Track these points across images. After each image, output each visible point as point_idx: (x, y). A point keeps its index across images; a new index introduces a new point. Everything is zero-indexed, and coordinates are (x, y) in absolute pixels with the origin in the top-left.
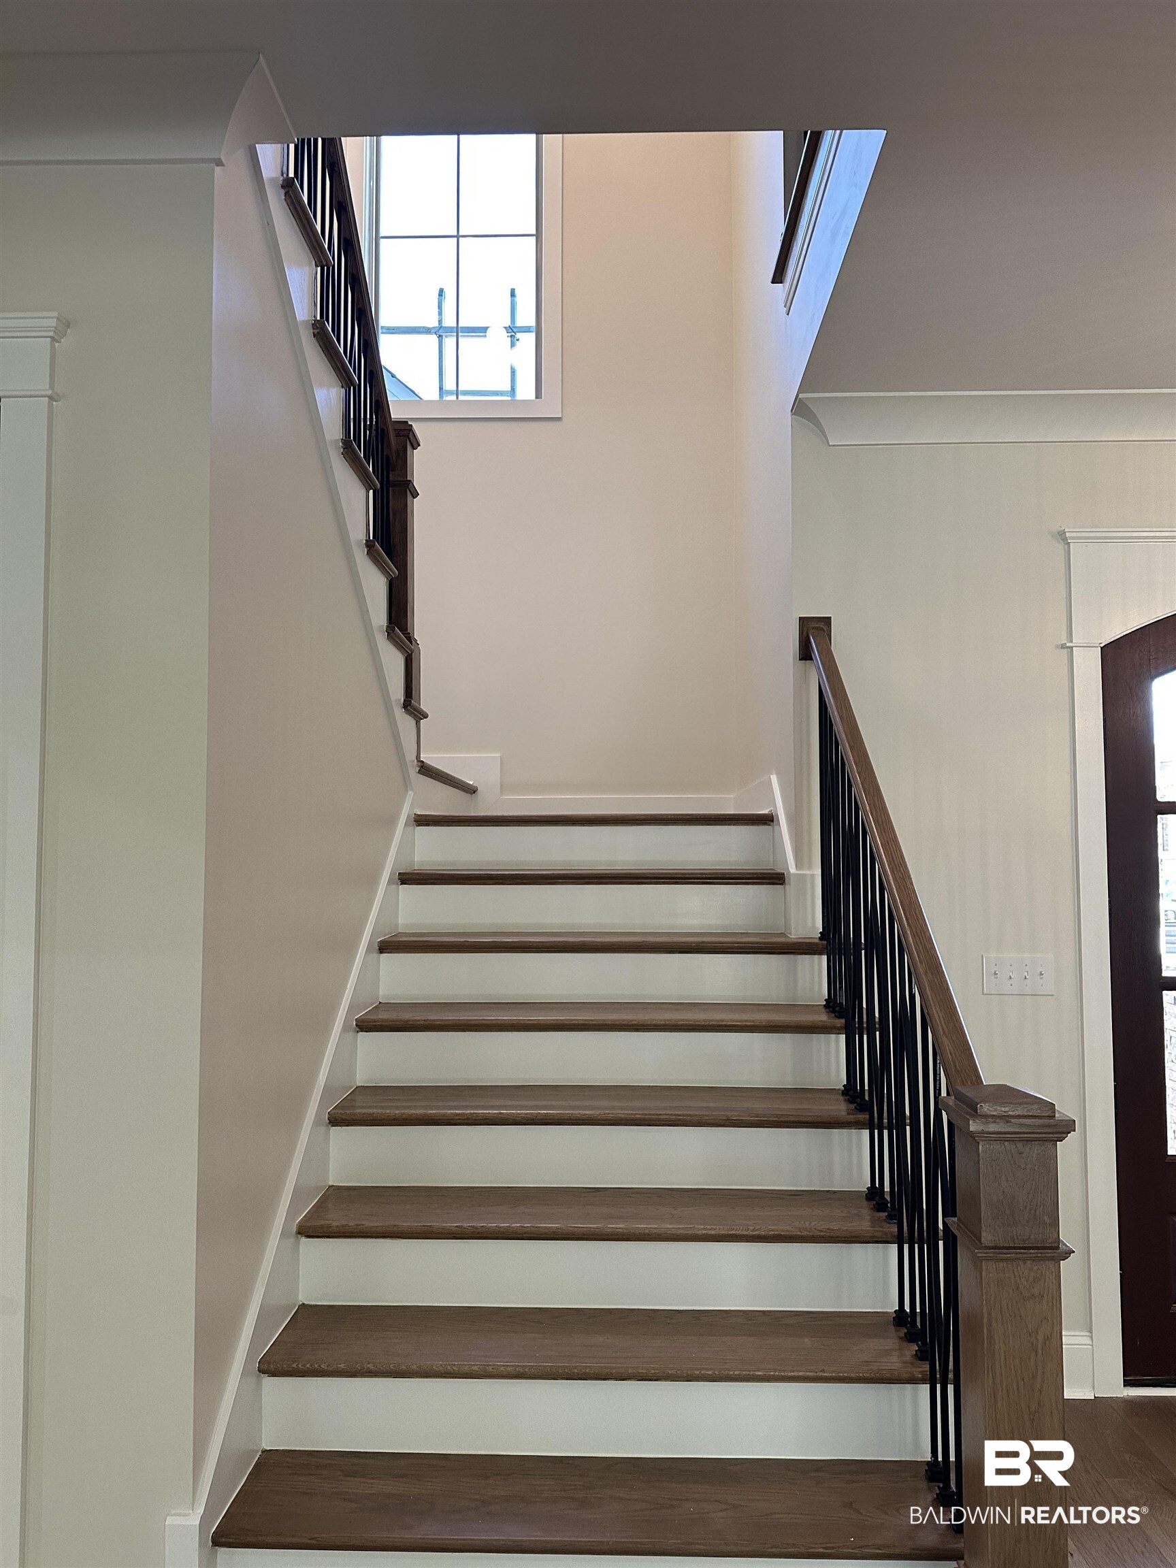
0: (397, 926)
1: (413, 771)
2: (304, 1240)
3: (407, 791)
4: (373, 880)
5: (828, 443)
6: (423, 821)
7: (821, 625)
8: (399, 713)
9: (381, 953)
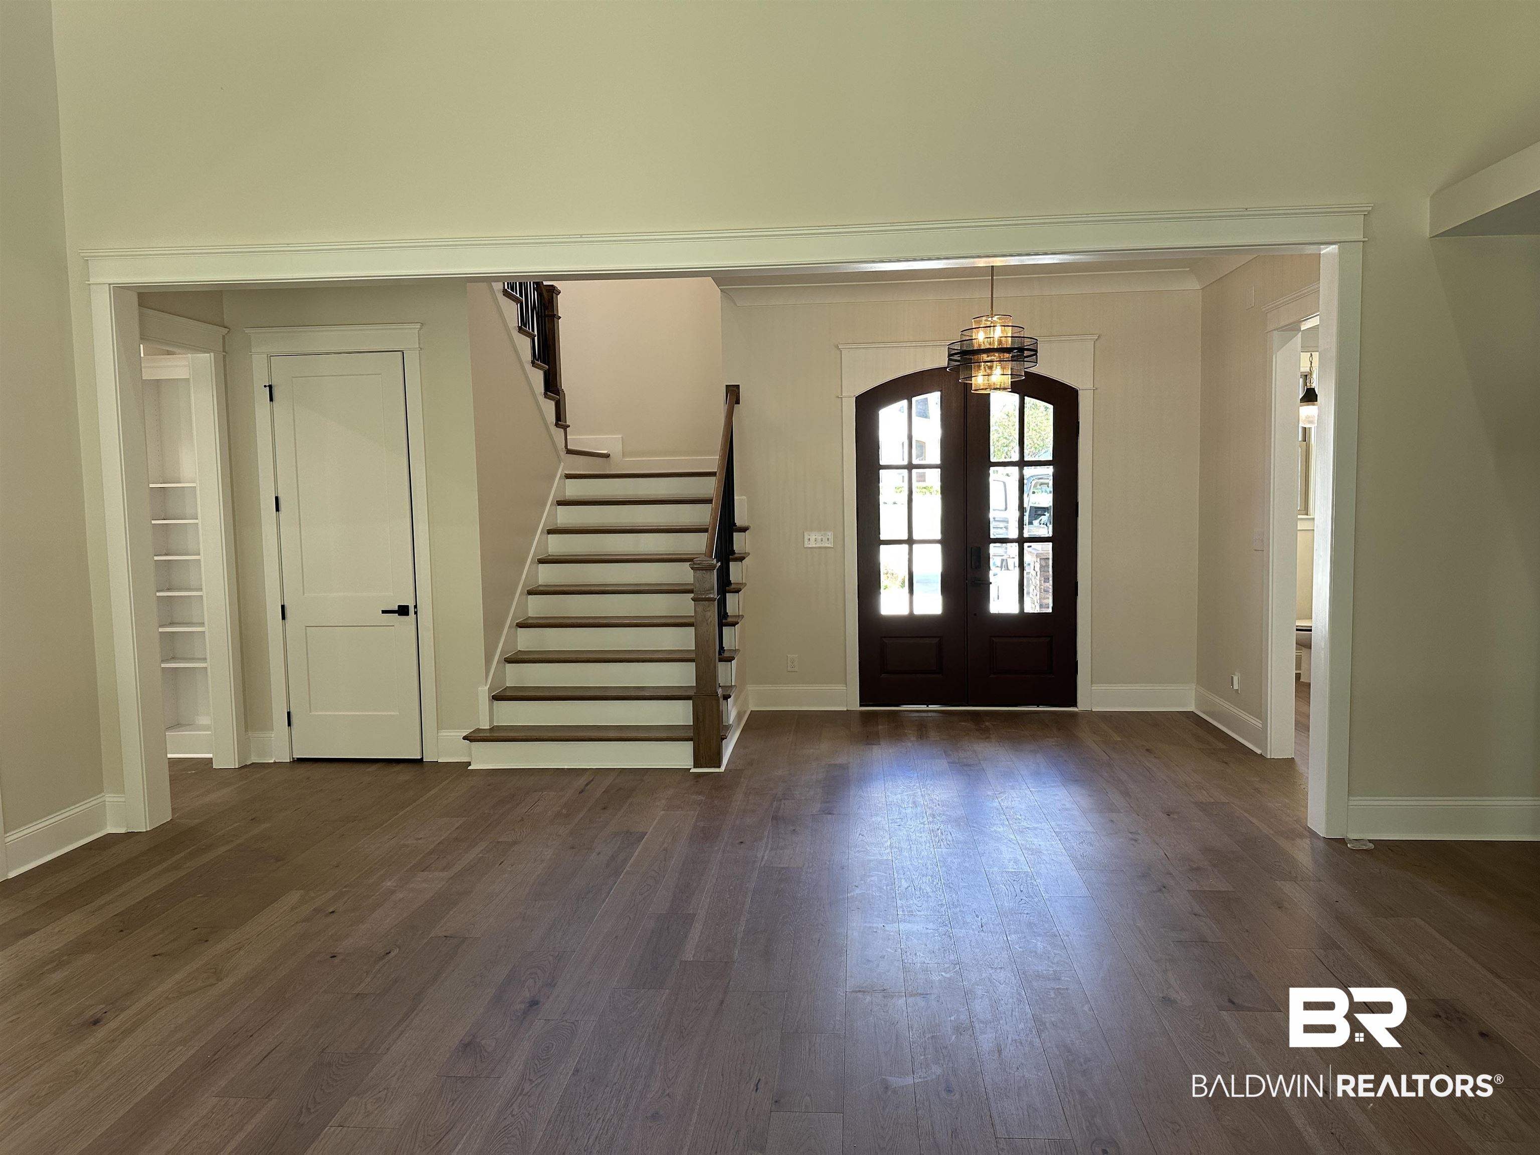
0: (557, 524)
1: (563, 453)
2: (519, 629)
3: (560, 463)
4: (545, 504)
5: (736, 305)
6: (569, 476)
7: (735, 389)
8: (553, 428)
9: (549, 534)
